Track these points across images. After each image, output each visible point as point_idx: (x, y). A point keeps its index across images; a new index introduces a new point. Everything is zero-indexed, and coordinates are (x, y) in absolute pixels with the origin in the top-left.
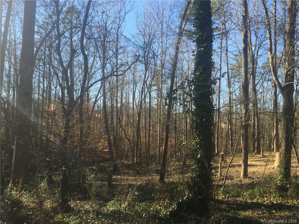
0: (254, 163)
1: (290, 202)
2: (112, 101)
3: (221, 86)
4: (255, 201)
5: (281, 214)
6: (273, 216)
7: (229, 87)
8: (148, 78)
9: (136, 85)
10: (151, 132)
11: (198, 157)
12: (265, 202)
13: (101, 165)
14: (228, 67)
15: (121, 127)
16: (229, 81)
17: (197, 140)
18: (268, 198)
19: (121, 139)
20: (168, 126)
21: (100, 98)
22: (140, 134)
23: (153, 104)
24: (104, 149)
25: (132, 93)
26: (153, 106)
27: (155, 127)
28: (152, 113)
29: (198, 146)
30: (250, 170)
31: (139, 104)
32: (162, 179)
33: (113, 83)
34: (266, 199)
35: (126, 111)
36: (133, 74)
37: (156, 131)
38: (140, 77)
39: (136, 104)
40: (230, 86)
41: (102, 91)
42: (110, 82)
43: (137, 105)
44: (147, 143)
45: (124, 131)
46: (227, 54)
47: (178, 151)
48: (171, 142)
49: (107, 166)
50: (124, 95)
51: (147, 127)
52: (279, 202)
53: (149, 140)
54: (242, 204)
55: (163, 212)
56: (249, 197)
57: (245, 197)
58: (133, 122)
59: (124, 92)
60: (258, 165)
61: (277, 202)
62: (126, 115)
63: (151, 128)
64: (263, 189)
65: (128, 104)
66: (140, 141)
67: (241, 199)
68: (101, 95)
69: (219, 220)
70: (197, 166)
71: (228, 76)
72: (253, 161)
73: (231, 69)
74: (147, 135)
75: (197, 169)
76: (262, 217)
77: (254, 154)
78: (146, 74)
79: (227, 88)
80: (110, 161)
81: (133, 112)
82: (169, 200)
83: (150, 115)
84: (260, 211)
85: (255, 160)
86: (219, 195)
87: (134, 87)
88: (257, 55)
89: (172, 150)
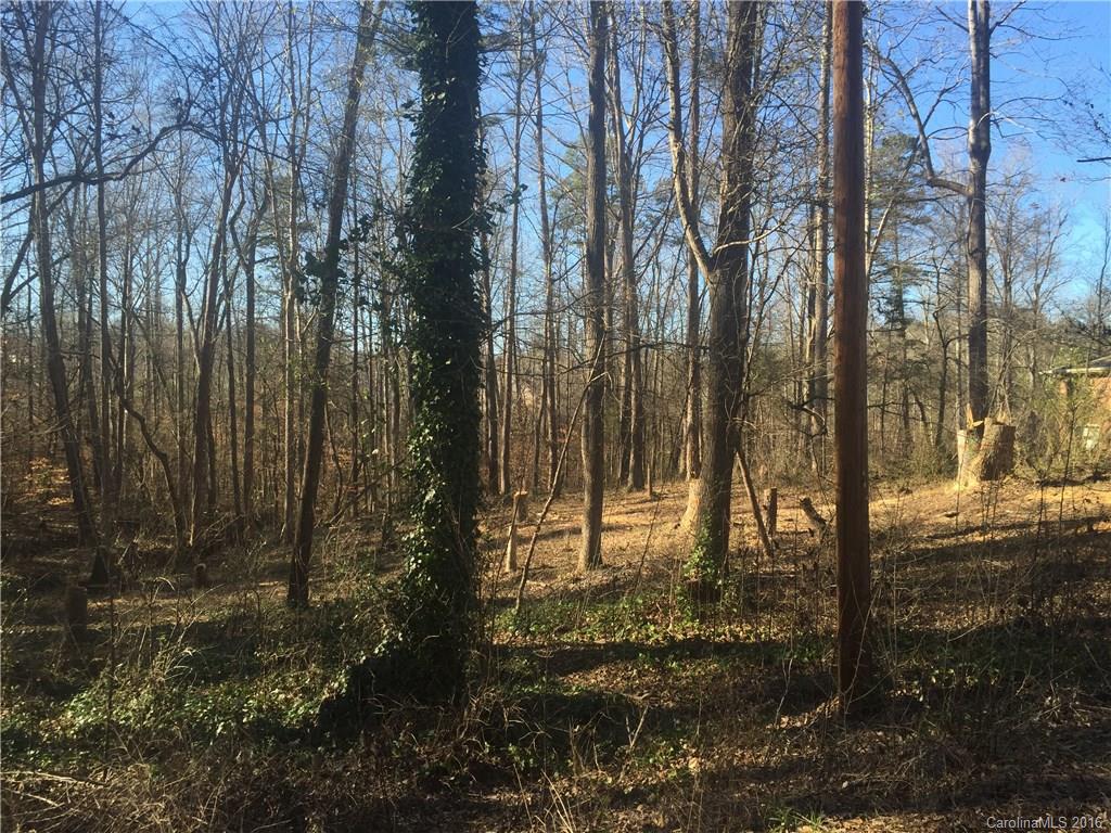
0: (622, 519)
1: (725, 631)
2: (82, 295)
3: (519, 255)
4: (618, 639)
5: (694, 670)
6: (670, 681)
7: (546, 260)
8: (240, 208)
9: (189, 236)
10: (258, 426)
11: (427, 498)
12: (648, 637)
13: (38, 563)
14: (543, 184)
15: (125, 404)
16: (546, 238)
17: (424, 438)
18: (660, 625)
19: (131, 455)
20: (320, 397)
21: (27, 282)
22: (210, 433)
23: (265, 315)
24: (49, 496)
25: (174, 267)
26: (265, 322)
27: (273, 407)
28: (258, 351)
29: (428, 459)
30: (608, 542)
31: (202, 315)
32: (297, 596)
33: (84, 221)
34: (652, 628)
35: (149, 344)
36: (177, 192)
37: (278, 421)
38: (208, 203)
39: (190, 314)
40: (551, 253)
41: (32, 256)
42: (70, 220)
43: (196, 317)
44: (241, 468)
45: (142, 420)
46: (539, 138)
47: (364, 492)
48: (336, 459)
49: (66, 567)
50: (138, 272)
51: (240, 404)
52: (690, 634)
53: (249, 456)
54: (578, 651)
55: (298, 709)
56: (602, 629)
57: (591, 630)
58: (181, 388)
59: (135, 262)
60: (637, 526)
61: (685, 635)
62: (149, 357)
63: (258, 409)
64: (644, 598)
65: (157, 313)
66: (213, 461)
67: (574, 636)
68: (32, 273)
69: (497, 710)
70: (422, 530)
71: (545, 218)
72: (621, 513)
73: (554, 195)
74: (240, 435)
75: (423, 543)
76: (638, 688)
77: (624, 490)
78: (228, 193)
79: (541, 262)
80: (83, 544)
81: (180, 347)
82: (322, 664)
83: (250, 359)
84: (632, 669)
85: (628, 510)
86: (504, 630)
87: (180, 243)
88: (640, 150)
89: (340, 491)
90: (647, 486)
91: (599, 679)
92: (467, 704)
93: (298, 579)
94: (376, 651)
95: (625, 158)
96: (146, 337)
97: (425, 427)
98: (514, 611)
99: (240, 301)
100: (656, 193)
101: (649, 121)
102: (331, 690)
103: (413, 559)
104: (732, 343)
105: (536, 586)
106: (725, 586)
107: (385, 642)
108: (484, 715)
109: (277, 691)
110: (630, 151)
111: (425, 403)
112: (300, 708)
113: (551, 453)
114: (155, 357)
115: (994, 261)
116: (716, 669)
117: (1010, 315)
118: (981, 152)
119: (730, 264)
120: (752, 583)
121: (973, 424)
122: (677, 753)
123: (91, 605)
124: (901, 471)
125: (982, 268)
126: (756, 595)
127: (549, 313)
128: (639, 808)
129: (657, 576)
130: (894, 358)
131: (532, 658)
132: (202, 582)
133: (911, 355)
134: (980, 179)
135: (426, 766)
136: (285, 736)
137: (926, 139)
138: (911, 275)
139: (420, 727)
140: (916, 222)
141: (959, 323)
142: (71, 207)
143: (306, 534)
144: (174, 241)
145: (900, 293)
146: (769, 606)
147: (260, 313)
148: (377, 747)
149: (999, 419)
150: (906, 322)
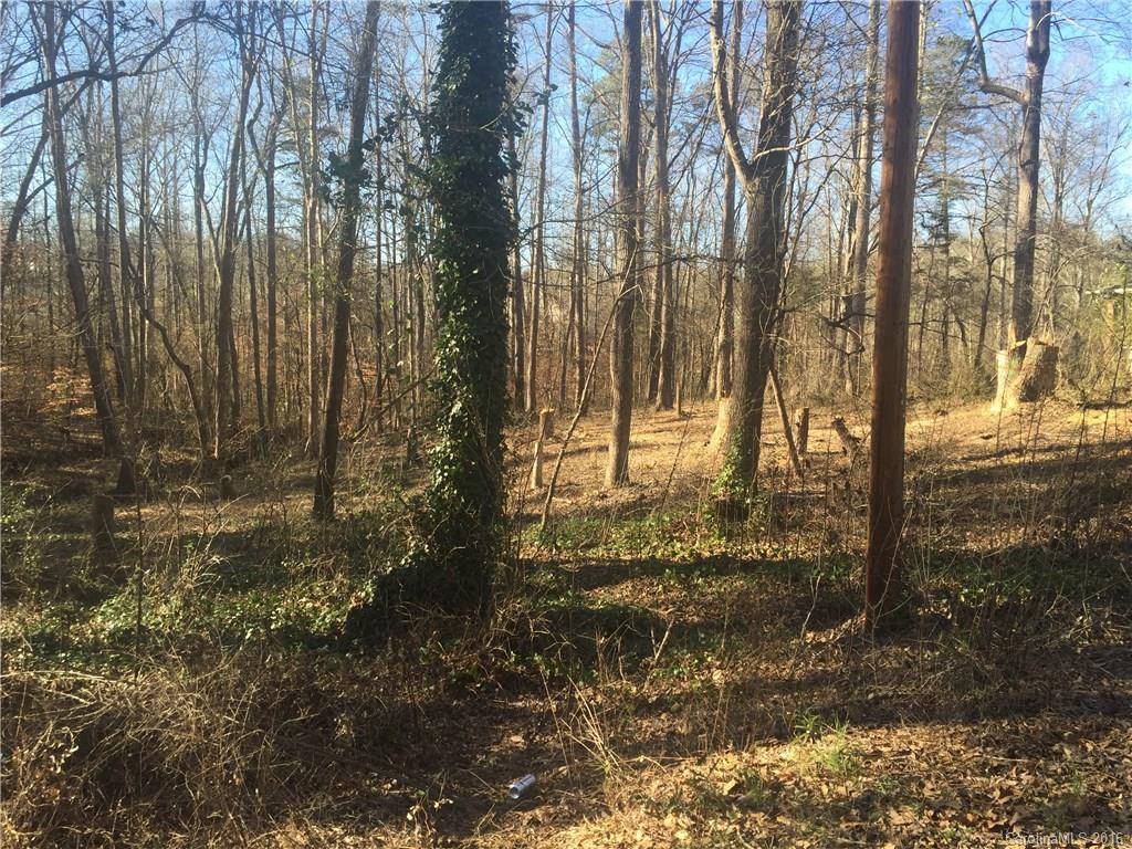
0: (650, 438)
1: (753, 549)
2: (99, 202)
3: (548, 164)
4: (644, 555)
5: (720, 586)
6: (696, 596)
7: (576, 169)
8: (259, 110)
9: (207, 140)
10: (281, 338)
11: (454, 410)
12: (674, 554)
13: (64, 472)
14: (574, 87)
15: (146, 314)
16: (577, 145)
17: (451, 350)
18: (687, 542)
19: (154, 366)
20: (343, 310)
21: (42, 187)
22: (233, 345)
23: (286, 224)
24: (72, 406)
25: (192, 173)
26: (286, 232)
27: (295, 319)
28: (280, 261)
29: (455, 371)
30: (635, 460)
31: (222, 224)
32: (323, 508)
34: (679, 545)
35: (169, 252)
36: (193, 92)
37: (301, 335)
38: (225, 104)
39: (209, 222)
40: (581, 163)
41: (47, 158)
42: (84, 122)
43: (215, 226)
44: (264, 382)
45: (163, 331)
46: (571, 36)
47: (388, 407)
48: (360, 373)
49: (92, 476)
50: (156, 179)
51: (263, 316)
52: (717, 551)
53: (272, 370)
54: (603, 567)
56: (628, 546)
57: (617, 546)
58: (202, 298)
59: (152, 167)
60: (664, 444)
61: (711, 552)
62: (168, 267)
63: (280, 322)
64: (671, 516)
65: (175, 221)
66: (236, 373)
67: (600, 552)
68: (48, 177)
69: (523, 621)
70: (448, 443)
71: (576, 125)
72: (648, 432)
73: (586, 99)
74: (263, 348)
75: (449, 456)
76: (663, 603)
77: (652, 409)
78: (246, 92)
79: (571, 173)
80: (107, 455)
81: (200, 256)
82: (349, 574)
83: (272, 269)
84: (657, 585)
85: (656, 429)
86: (530, 545)
87: (197, 147)
88: (677, 51)
89: (365, 405)
90: (676, 406)
91: (625, 593)
92: (493, 615)
93: (324, 491)
94: (403, 562)
95: (662, 59)
96: (166, 245)
97: (452, 338)
98: (540, 526)
99: (260, 211)
100: (693, 98)
101: (688, 20)
102: (358, 599)
103: (439, 472)
104: (769, 257)
105: (561, 503)
106: (754, 504)
107: (411, 553)
108: (510, 626)
109: (304, 600)
110: (667, 51)
111: (451, 313)
112: (325, 617)
113: (578, 371)
114: (175, 267)
115: (1046, 174)
116: (742, 586)
117: (1061, 232)
118: (1039, 56)
119: (769, 172)
120: (781, 502)
121: (1013, 343)
122: (702, 665)
123: (120, 513)
124: (936, 392)
125: (1034, 180)
126: (785, 514)
127: (579, 221)
128: (663, 717)
129: (684, 494)
130: (936, 276)
131: (557, 572)
132: (227, 493)
133: (954, 272)
134: (1036, 85)
135: (453, 672)
136: (313, 642)
137: (981, 41)
138: (958, 188)
139: (446, 637)
140: (967, 132)
141: (1005, 239)
142: (85, 109)
143: (332, 447)
144: (191, 144)
145: (945, 206)
146: (797, 525)
147: (281, 222)
148: (404, 654)
149: (1042, 339)
150: (949, 238)
